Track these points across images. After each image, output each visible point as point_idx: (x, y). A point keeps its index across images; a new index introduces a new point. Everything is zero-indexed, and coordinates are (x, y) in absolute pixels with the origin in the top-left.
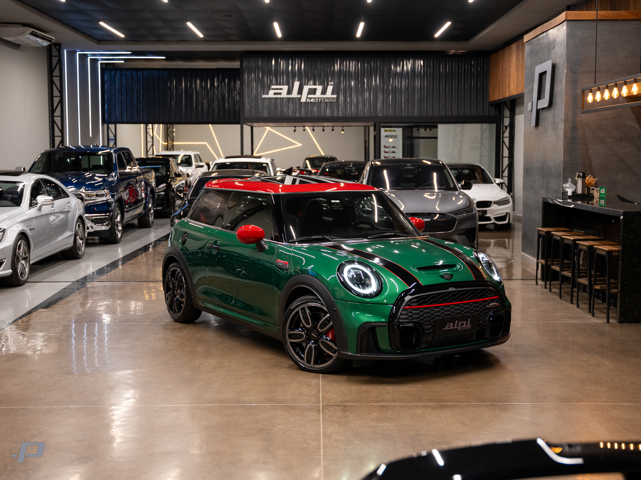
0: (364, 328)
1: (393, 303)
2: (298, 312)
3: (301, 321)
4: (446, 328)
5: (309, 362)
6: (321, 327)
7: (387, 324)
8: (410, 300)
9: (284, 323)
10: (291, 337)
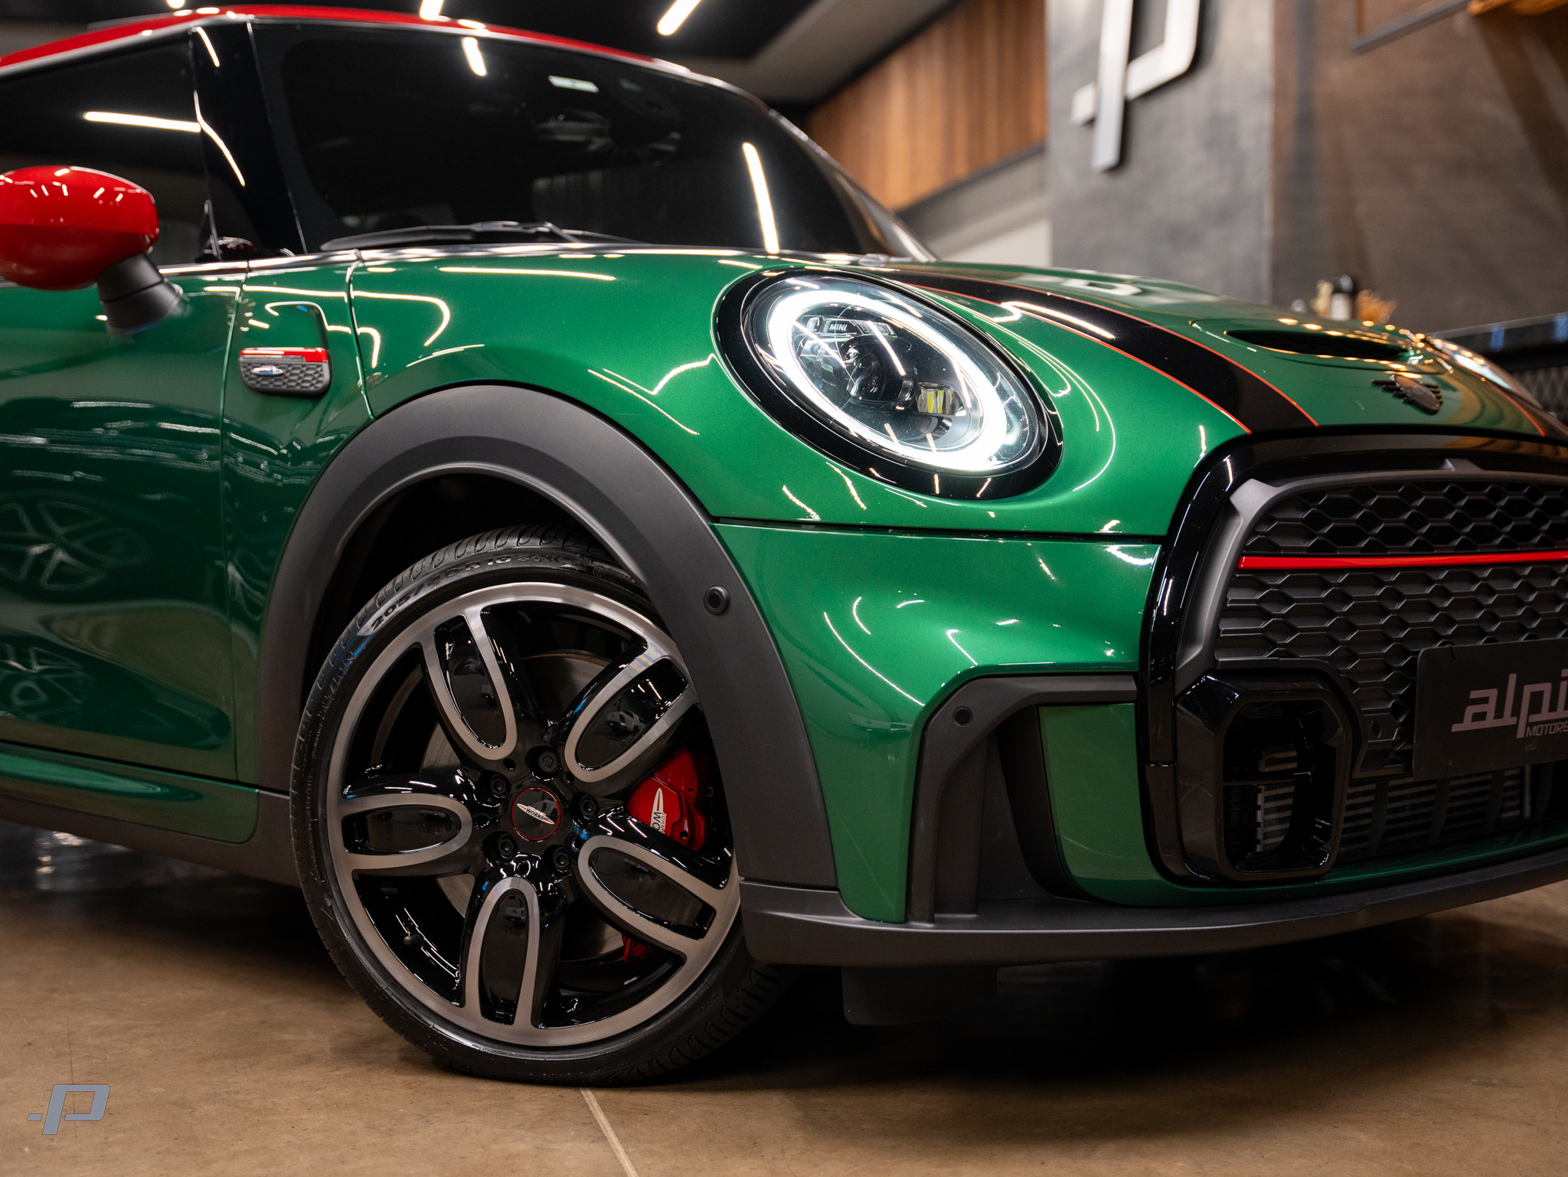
0: (963, 716)
1: (1162, 530)
2: (413, 657)
3: (437, 716)
4: (1467, 725)
5: (498, 1007)
6: (592, 753)
7: (1131, 686)
8: (1266, 515)
9: (310, 741)
10: (365, 836)
